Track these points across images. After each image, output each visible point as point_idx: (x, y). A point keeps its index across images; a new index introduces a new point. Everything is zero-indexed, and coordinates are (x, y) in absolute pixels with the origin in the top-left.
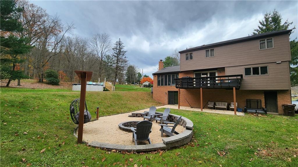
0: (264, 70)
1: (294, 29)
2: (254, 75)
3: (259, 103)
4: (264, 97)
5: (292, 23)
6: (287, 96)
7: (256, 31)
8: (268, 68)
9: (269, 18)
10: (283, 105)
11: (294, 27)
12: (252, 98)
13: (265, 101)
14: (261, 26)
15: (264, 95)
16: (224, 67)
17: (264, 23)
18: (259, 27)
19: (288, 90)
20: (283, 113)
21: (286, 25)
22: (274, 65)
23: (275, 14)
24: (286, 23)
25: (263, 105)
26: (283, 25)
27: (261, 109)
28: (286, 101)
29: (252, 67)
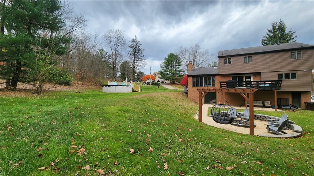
0: (294, 76)
1: (296, 37)
2: (285, 80)
3: (288, 101)
4: (291, 96)
5: (296, 32)
6: (308, 96)
7: (265, 37)
8: (296, 74)
9: (276, 26)
10: (305, 103)
11: (296, 36)
12: (282, 97)
13: (292, 100)
14: (269, 33)
15: (291, 95)
16: (260, 73)
17: (271, 31)
18: (268, 35)
19: (310, 91)
20: (305, 108)
21: (290, 33)
22: (302, 72)
23: (281, 23)
24: (290, 31)
25: (290, 103)
26: (288, 34)
27: (289, 106)
28: (308, 100)
29: (284, 73)
